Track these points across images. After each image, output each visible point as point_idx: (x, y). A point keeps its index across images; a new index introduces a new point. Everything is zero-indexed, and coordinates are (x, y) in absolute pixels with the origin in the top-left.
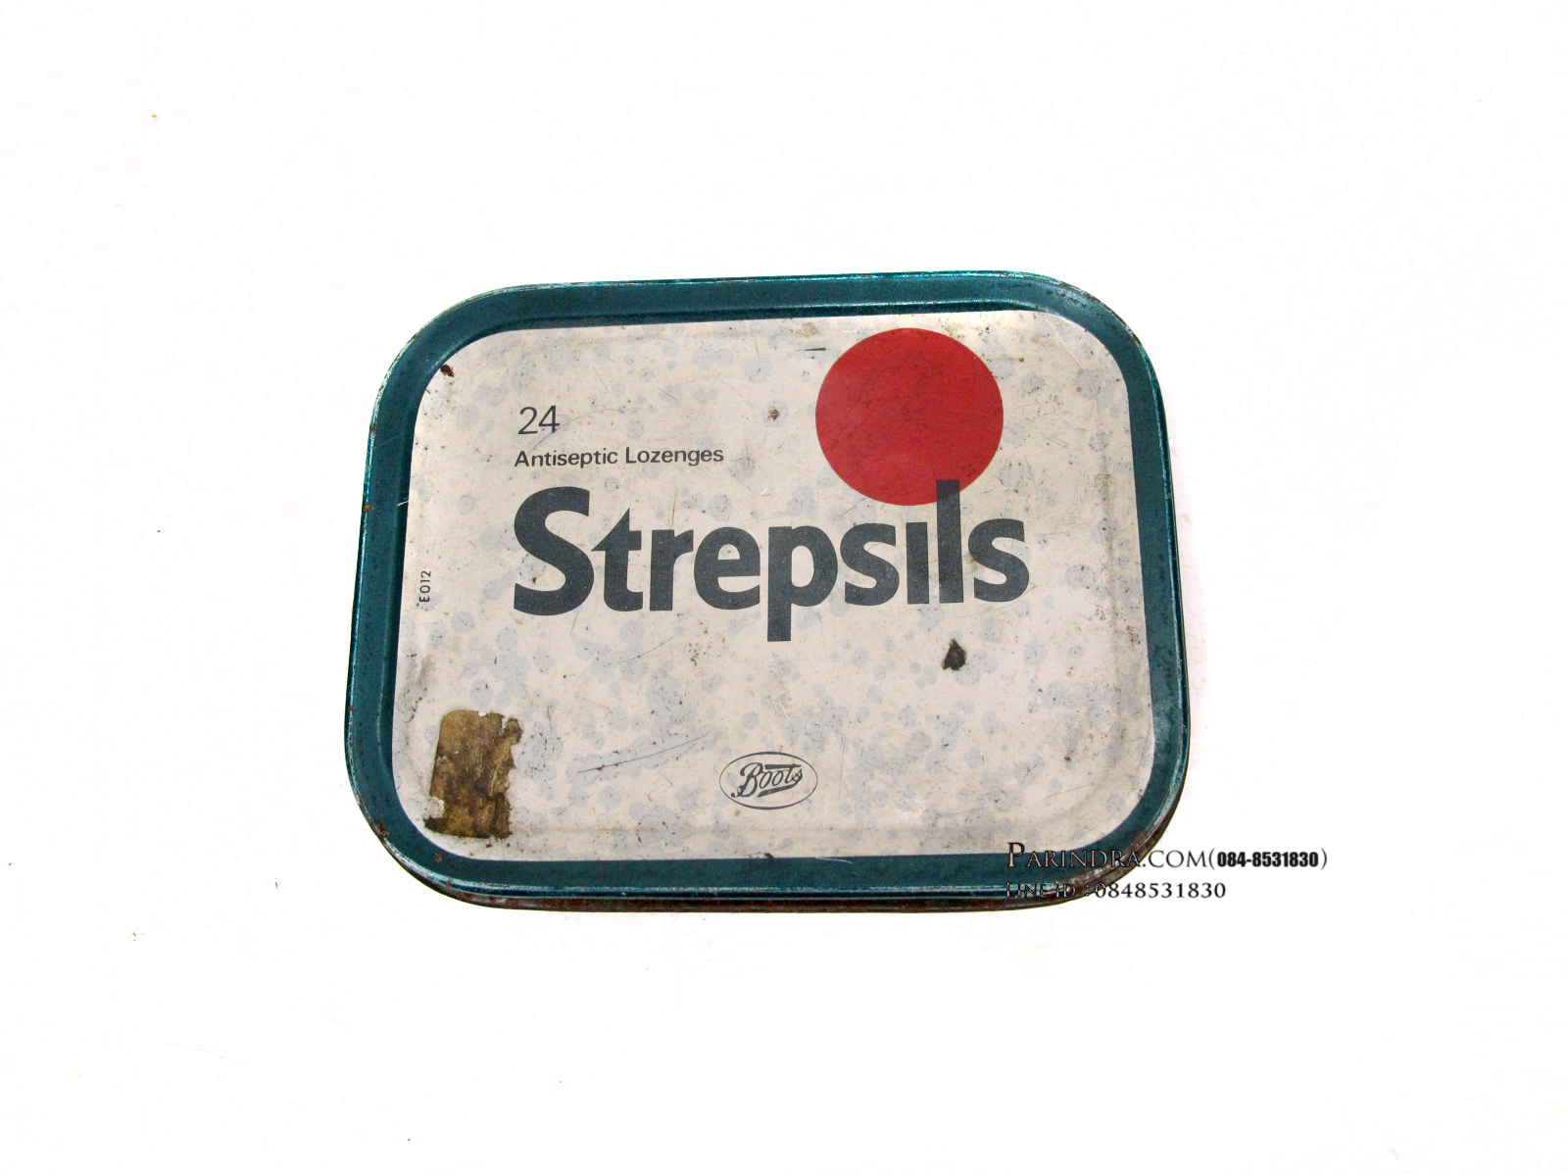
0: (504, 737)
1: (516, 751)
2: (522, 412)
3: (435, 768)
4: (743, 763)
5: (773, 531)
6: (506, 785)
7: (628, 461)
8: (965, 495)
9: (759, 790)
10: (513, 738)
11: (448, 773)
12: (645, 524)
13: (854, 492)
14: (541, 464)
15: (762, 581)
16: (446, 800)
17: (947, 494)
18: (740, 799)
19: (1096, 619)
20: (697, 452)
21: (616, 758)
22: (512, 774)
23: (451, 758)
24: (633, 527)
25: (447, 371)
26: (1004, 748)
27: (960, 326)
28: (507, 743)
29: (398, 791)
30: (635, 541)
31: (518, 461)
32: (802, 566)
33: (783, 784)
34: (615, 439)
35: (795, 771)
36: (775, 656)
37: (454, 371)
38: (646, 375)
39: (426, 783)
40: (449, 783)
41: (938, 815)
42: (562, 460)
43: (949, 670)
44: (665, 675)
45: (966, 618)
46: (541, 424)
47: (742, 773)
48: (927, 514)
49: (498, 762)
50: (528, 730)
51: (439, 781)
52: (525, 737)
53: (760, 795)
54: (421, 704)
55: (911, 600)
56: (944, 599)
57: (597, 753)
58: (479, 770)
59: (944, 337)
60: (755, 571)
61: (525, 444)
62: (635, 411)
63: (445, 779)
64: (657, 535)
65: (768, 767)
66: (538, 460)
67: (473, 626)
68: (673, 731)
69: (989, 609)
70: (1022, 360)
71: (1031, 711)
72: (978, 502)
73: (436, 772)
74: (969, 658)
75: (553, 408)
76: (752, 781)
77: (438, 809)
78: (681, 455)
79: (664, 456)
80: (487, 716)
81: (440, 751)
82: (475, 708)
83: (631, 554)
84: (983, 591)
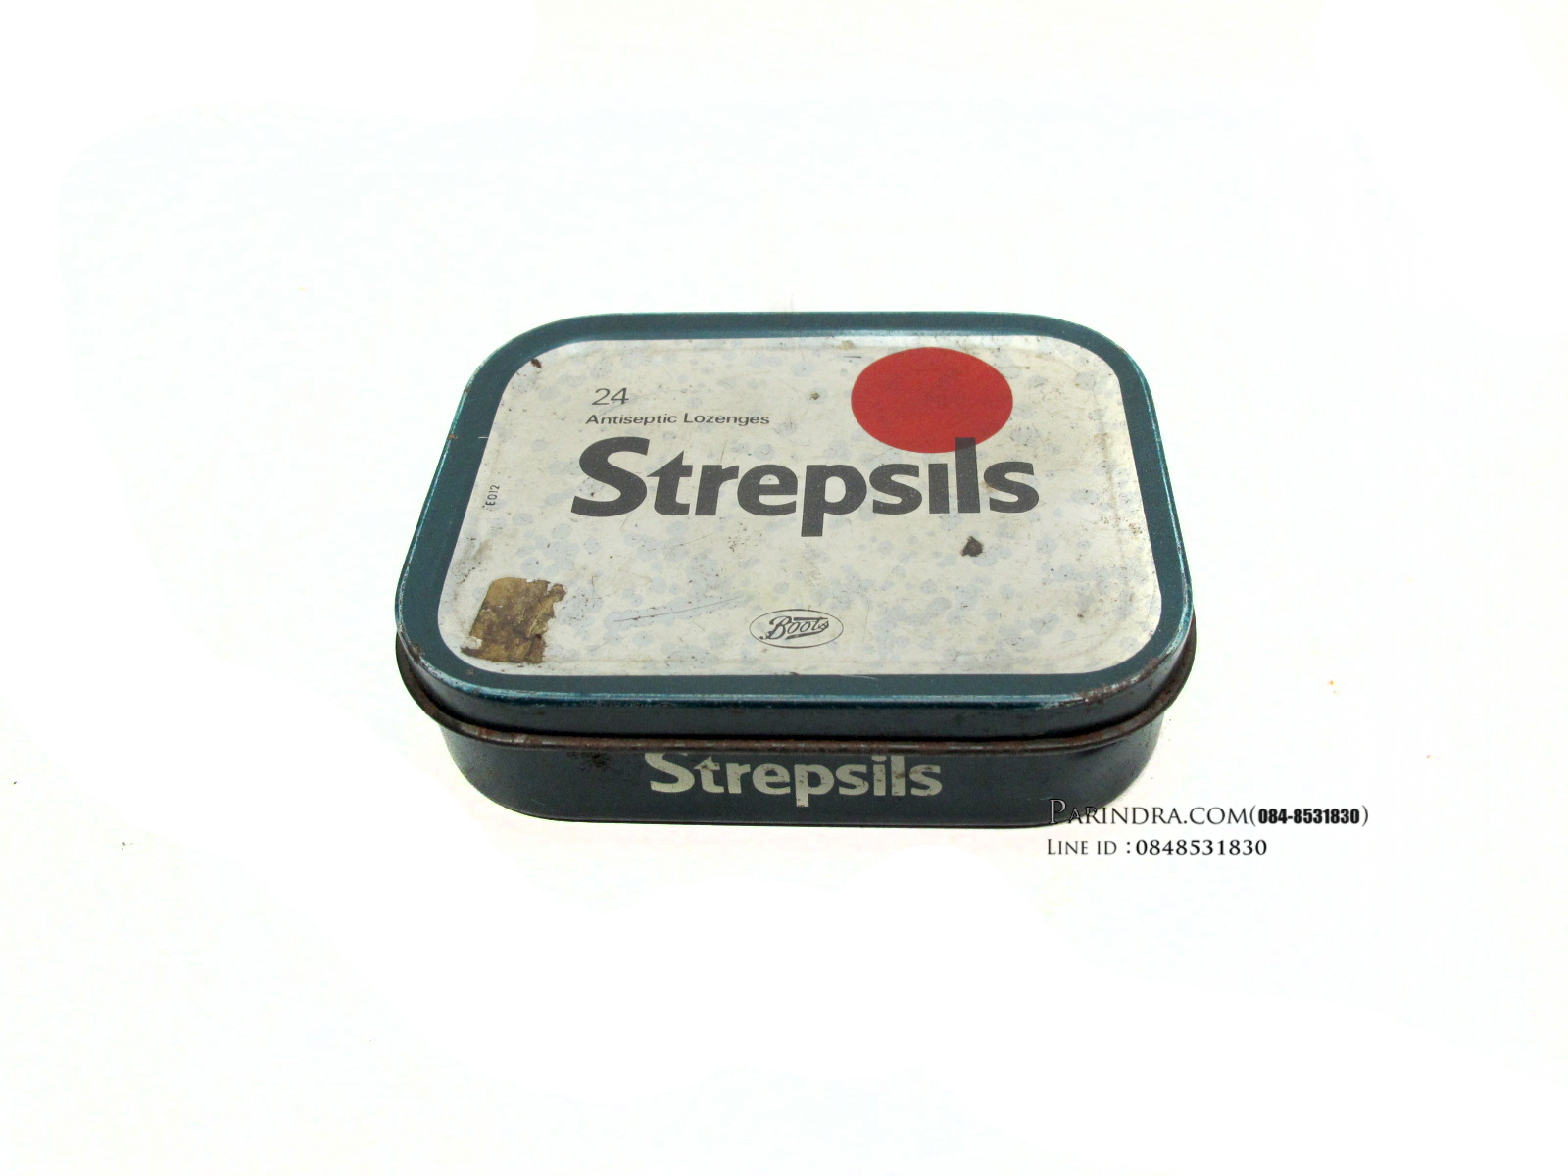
0: (548, 596)
1: (558, 607)
2: (597, 391)
3: (478, 616)
4: (773, 616)
5: (810, 468)
6: (544, 629)
7: (686, 421)
8: (979, 447)
9: (786, 635)
10: (557, 597)
11: (490, 620)
12: (696, 460)
13: (882, 444)
14: (609, 422)
15: (799, 498)
16: (485, 639)
17: (965, 447)
18: (769, 641)
19: (1101, 524)
20: (747, 418)
21: (653, 612)
22: (550, 622)
23: (494, 610)
24: (685, 462)
25: (537, 364)
26: (1020, 608)
27: (975, 347)
28: (550, 601)
29: (440, 627)
30: (687, 471)
31: (589, 421)
32: (835, 490)
33: (810, 631)
34: (677, 406)
35: (821, 622)
36: (807, 546)
37: (542, 365)
38: (706, 371)
39: (468, 627)
40: (490, 627)
41: (958, 654)
42: (628, 421)
43: (968, 557)
44: (705, 557)
45: (983, 523)
46: (612, 399)
47: (772, 623)
48: (949, 459)
49: (539, 614)
50: (571, 592)
51: (479, 625)
52: (567, 597)
53: (788, 638)
54: (473, 573)
55: (933, 510)
56: (962, 509)
57: (636, 608)
58: (520, 619)
59: (963, 354)
60: (793, 491)
61: (597, 411)
62: (695, 392)
63: (486, 624)
64: (706, 469)
65: (795, 619)
66: (606, 421)
67: (531, 523)
68: (708, 594)
69: (1003, 518)
70: (1028, 368)
71: (1044, 584)
72: (990, 452)
73: (478, 620)
74: (985, 548)
75: (624, 390)
76: (781, 629)
77: (477, 643)
78: (732, 420)
79: (717, 420)
80: (534, 582)
81: (485, 605)
82: (523, 576)
83: (682, 480)
84: (996, 505)
